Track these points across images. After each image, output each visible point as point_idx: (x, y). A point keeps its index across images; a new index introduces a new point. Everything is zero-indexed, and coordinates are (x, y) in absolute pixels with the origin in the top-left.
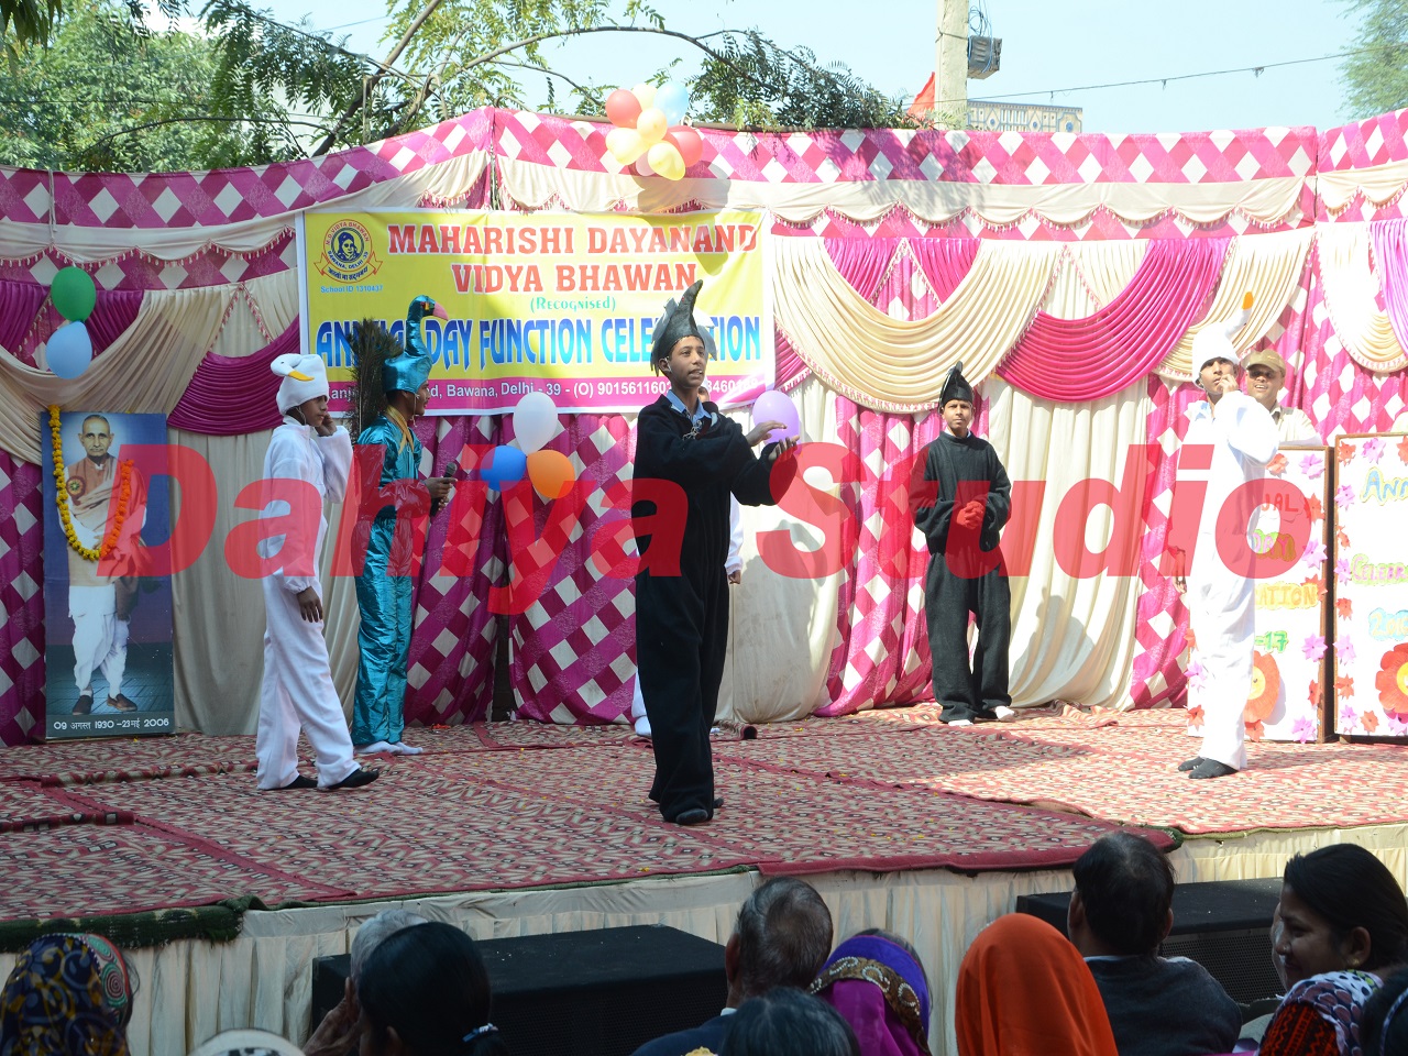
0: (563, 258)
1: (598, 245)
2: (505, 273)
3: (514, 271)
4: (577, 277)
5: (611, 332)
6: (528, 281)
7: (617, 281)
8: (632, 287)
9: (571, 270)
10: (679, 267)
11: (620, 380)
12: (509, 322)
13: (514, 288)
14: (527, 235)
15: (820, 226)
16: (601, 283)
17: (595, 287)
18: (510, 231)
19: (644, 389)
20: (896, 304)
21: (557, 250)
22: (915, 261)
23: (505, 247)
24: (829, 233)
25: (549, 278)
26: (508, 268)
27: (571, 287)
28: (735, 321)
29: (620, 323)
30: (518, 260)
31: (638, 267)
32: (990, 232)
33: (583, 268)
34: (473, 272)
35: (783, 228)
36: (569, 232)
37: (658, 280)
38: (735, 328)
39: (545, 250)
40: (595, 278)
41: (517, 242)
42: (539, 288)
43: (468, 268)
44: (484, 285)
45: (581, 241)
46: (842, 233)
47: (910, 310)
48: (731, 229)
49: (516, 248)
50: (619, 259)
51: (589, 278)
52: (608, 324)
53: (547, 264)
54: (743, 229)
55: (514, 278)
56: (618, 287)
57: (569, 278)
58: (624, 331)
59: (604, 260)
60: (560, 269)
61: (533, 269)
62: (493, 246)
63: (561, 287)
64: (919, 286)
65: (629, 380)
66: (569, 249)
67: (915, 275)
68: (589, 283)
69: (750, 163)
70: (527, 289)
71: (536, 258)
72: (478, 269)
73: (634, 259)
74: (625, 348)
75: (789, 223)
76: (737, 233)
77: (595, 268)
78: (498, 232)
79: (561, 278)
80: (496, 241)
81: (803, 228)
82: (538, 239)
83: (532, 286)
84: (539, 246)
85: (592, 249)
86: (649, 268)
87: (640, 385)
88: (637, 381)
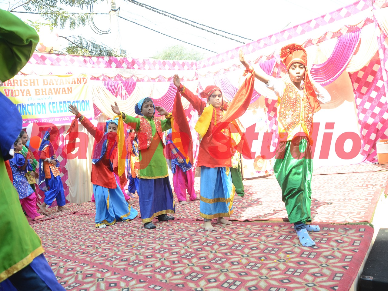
0: (36, 87)
1: (46, 83)
2: (20, 91)
3: (23, 91)
4: (41, 92)
5: (51, 105)
6: (27, 93)
7: (51, 92)
8: (56, 94)
9: (39, 90)
10: (68, 88)
11: (55, 118)
12: (22, 104)
13: (23, 95)
14: (26, 81)
15: (101, 78)
16: (47, 93)
17: (46, 94)
18: (21, 80)
19: (61, 119)
20: (119, 96)
21: (34, 85)
22: (123, 87)
23: (19, 84)
24: (104, 80)
25: (33, 92)
26: (21, 90)
27: (39, 94)
28: (83, 101)
29: (53, 103)
30: (23, 88)
31: (57, 89)
32: (138, 80)
33: (42, 89)
34: (10, 91)
35: (93, 78)
36: (37, 80)
37: (63, 91)
38: (83, 103)
39: (31, 85)
40: (45, 92)
41: (23, 83)
42: (30, 95)
43: (9, 90)
44: (14, 95)
45: (41, 82)
46: (106, 78)
47: (122, 98)
48: (81, 78)
49: (23, 84)
50: (52, 87)
51: (44, 92)
52: (50, 103)
53: (32, 89)
54: (84, 78)
55: (23, 93)
56: (52, 94)
57: (38, 92)
58: (55, 105)
59: (48, 87)
60: (36, 90)
61: (28, 90)
62: (16, 84)
63: (37, 95)
64: (124, 92)
65: (57, 118)
66: (38, 84)
67: (123, 90)
68: (44, 93)
69: (84, 63)
70: (27, 95)
71: (28, 87)
72: (12, 90)
73: (56, 87)
74: (55, 109)
75: (94, 77)
76: (82, 80)
77: (45, 89)
78: (17, 81)
79: (36, 92)
80: (17, 83)
81: (98, 79)
82: (29, 82)
83: (28, 95)
84: (29, 84)
85: (44, 84)
86: (60, 89)
87: (60, 119)
88: (59, 117)
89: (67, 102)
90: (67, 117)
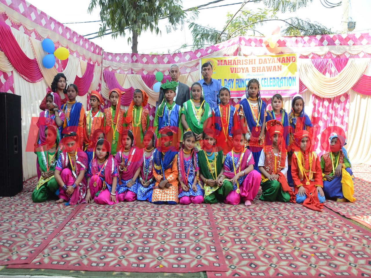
0: (253, 65)
1: (261, 62)
2: (241, 69)
3: (243, 68)
4: (256, 69)
5: (263, 81)
6: (246, 71)
7: (265, 70)
8: (268, 71)
9: (255, 68)
10: (278, 66)
11: (265, 91)
12: (242, 79)
13: (243, 72)
14: (246, 61)
15: (310, 57)
16: (261, 70)
17: (260, 71)
18: (243, 60)
19: (270, 93)
20: (327, 74)
21: (252, 64)
22: (333, 64)
23: (241, 63)
24: (313, 58)
25: (250, 70)
26: (242, 68)
27: (255, 71)
28: (290, 78)
29: (265, 79)
30: (244, 66)
31: (269, 67)
32: (351, 57)
33: (258, 67)
34: (234, 69)
35: (302, 57)
36: (255, 60)
37: (273, 69)
38: (290, 79)
39: (249, 64)
40: (260, 69)
41: (244, 62)
42: (248, 72)
43: (233, 68)
44: (237, 71)
45: (257, 61)
46: (315, 56)
47: (331, 75)
48: (290, 57)
49: (244, 64)
50: (265, 65)
51: (259, 69)
52: (262, 79)
53: (250, 67)
54: (292, 57)
55: (243, 70)
56: (265, 71)
57: (254, 69)
58: (266, 80)
59: (262, 66)
60: (253, 68)
61: (247, 68)
62: (239, 63)
63: (253, 72)
64: (333, 69)
65: (267, 91)
66: (255, 63)
67: (332, 67)
68: (259, 70)
69: (295, 43)
70: (246, 72)
71: (248, 66)
72: (236, 68)
73: (268, 65)
74: (266, 84)
75: (303, 56)
76: (291, 58)
77: (260, 67)
78: (240, 60)
79: (253, 69)
80: (240, 62)
81: (307, 57)
82: (248, 62)
83: (247, 71)
84: (248, 63)
85: (260, 63)
86: (271, 67)
88: (268, 91)
89: (276, 78)
90: (275, 91)
